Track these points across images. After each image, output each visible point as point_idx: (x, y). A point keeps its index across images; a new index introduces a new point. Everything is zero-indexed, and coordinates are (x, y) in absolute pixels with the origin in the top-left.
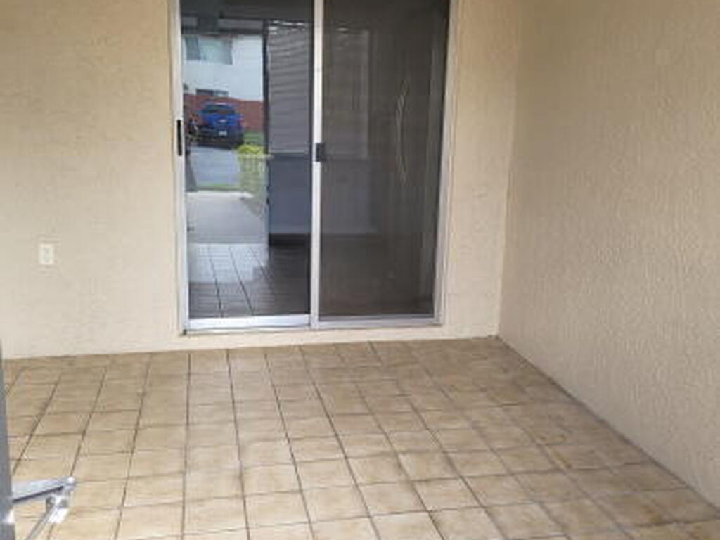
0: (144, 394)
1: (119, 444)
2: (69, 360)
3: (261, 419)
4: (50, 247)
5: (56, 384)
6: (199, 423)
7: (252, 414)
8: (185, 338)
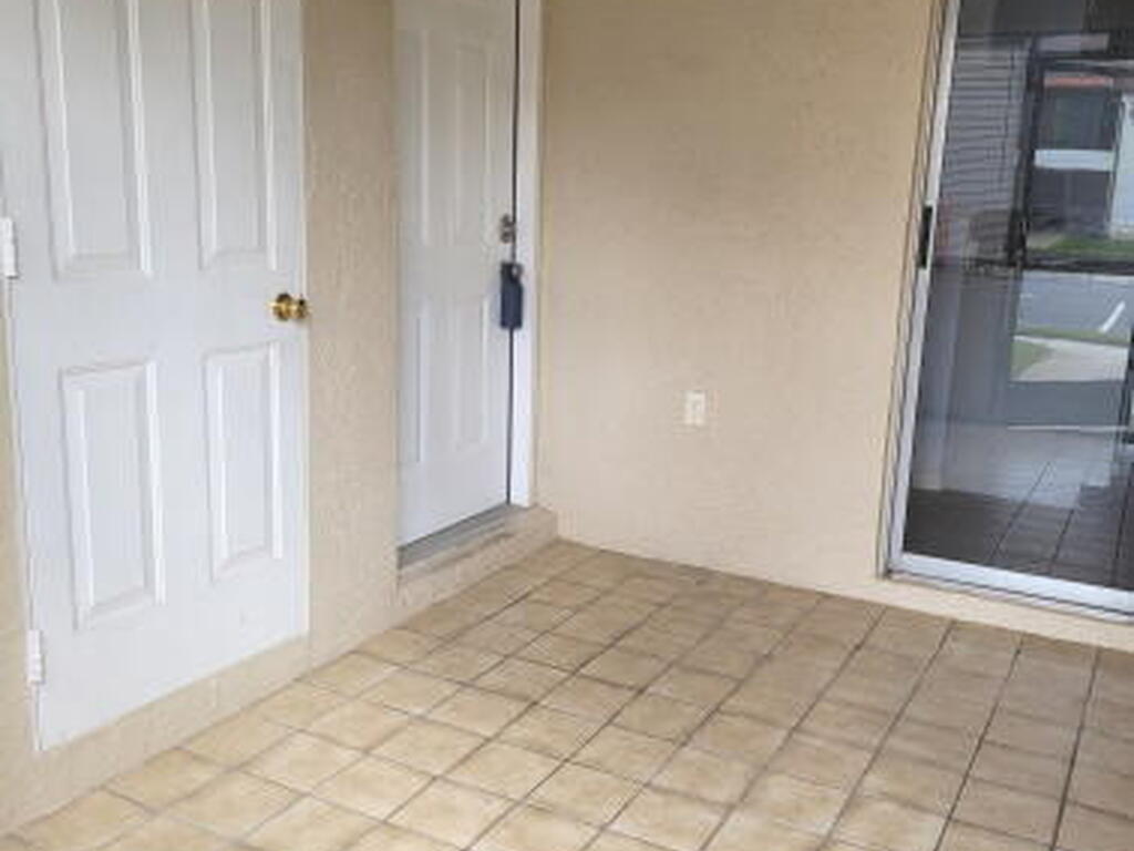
0: (769, 657)
1: (674, 726)
2: (703, 575)
3: (931, 763)
4: (701, 397)
5: (661, 606)
6: (813, 735)
7: (914, 748)
8: (886, 584)
